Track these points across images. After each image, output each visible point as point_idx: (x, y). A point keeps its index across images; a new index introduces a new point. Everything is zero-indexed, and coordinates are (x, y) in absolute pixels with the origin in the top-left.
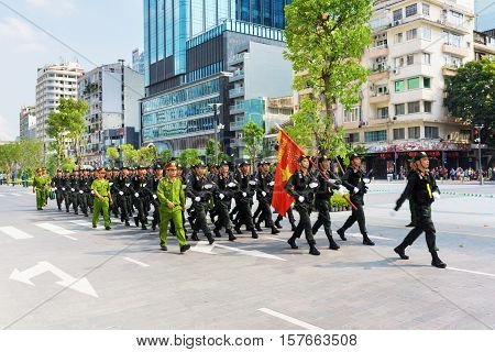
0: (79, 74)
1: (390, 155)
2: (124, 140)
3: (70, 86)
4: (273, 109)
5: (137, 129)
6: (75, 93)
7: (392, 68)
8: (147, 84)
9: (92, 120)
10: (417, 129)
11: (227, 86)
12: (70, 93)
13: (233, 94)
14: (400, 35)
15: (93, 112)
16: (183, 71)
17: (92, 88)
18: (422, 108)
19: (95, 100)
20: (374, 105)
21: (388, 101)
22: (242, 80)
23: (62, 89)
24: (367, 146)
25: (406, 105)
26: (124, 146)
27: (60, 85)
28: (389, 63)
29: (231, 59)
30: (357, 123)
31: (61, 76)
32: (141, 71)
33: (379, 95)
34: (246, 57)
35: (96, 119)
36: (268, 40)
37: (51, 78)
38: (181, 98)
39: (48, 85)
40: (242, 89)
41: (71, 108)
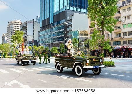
0: (20, 24)
1: (122, 49)
3: (17, 27)
4: (82, 34)
5: (38, 41)
6: (19, 29)
7: (122, 21)
8: (41, 27)
10: (131, 41)
11: (66, 27)
12: (17, 29)
13: (69, 29)
14: (125, 9)
15: (24, 35)
16: (52, 22)
17: (24, 28)
19: (25, 32)
20: (116, 33)
21: (121, 31)
22: (71, 25)
23: (15, 28)
24: (114, 46)
25: (127, 33)
26: (33, 46)
27: (15, 27)
28: (121, 19)
29: (68, 18)
30: (110, 39)
31: (15, 24)
32: (39, 23)
33: (118, 29)
34: (73, 18)
35: (25, 37)
36: (80, 12)
37: (12, 25)
38: (52, 31)
39: (11, 27)
40: (71, 28)
41: (19, 34)
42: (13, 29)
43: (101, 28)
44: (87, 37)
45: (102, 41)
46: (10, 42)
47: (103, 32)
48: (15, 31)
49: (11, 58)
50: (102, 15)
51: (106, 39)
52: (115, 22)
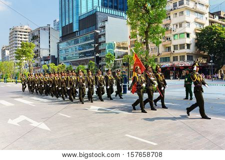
0: (29, 31)
1: (172, 68)
2: (50, 61)
3: (25, 37)
4: (119, 47)
5: (56, 57)
6: (27, 40)
7: (173, 30)
8: (61, 36)
9: (35, 52)
10: (184, 56)
11: (97, 37)
12: (25, 40)
13: (100, 40)
14: (176, 14)
15: (36, 48)
16: (78, 30)
17: (35, 38)
18: (186, 47)
19: (36, 43)
20: (164, 46)
21: (171, 44)
22: (105, 34)
23: (21, 38)
24: (161, 64)
25: (179, 46)
26: (50, 64)
27: (21, 36)
28: (171, 26)
29: (100, 25)
30: (156, 54)
31: (21, 32)
32: (58, 30)
33: (167, 41)
34: (106, 23)
35: (37, 52)
36: (116, 16)
37: (16, 33)
38: (76, 42)
39: (14, 36)
40: (105, 38)
41: (27, 47)
42: (18, 39)
43: (145, 39)
44: (126, 51)
45: (146, 58)
46: (14, 58)
47: (147, 46)
48: (21, 43)
49: (16, 82)
50: (146, 22)
51: (151, 54)
52: (163, 32)
